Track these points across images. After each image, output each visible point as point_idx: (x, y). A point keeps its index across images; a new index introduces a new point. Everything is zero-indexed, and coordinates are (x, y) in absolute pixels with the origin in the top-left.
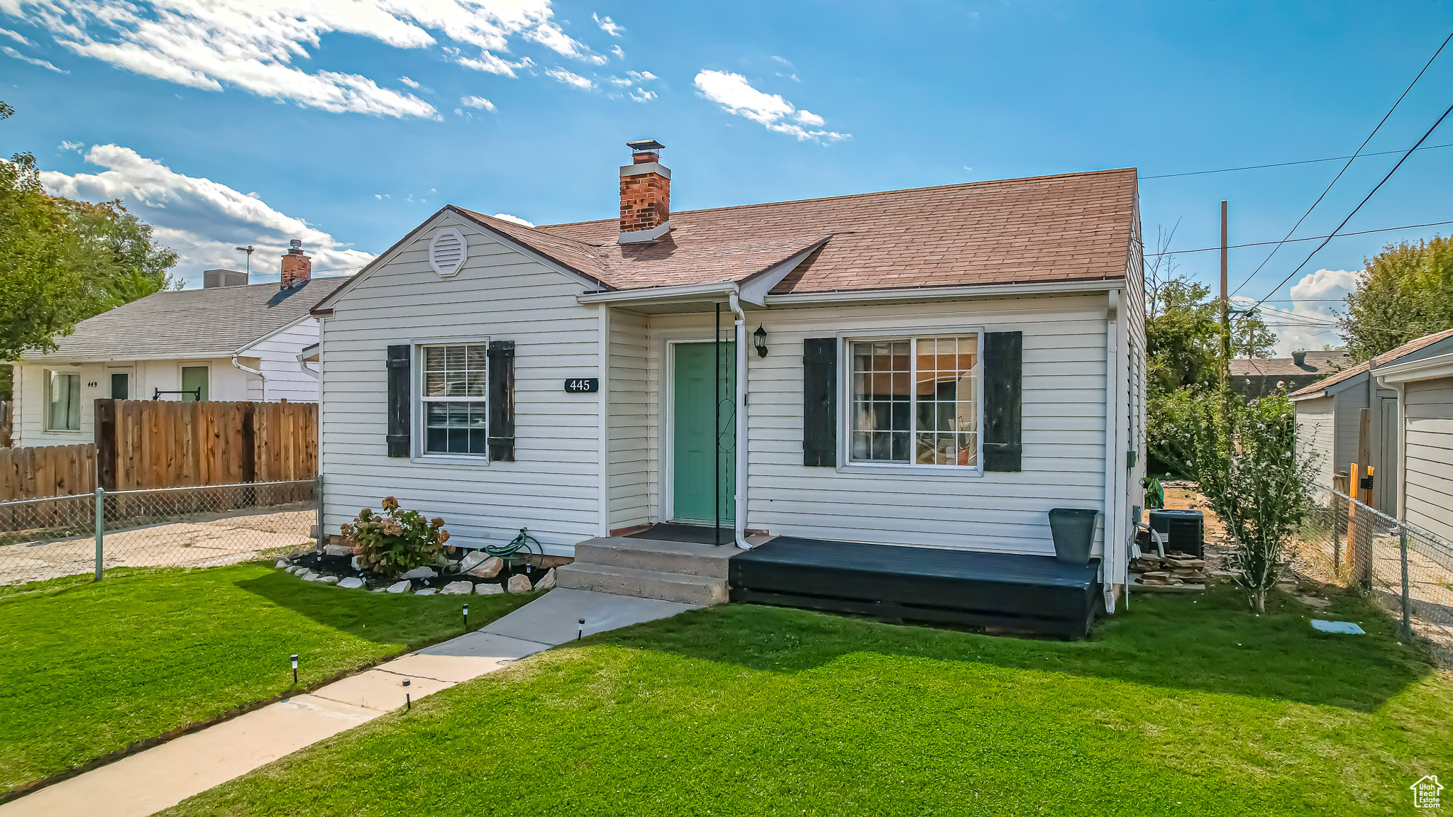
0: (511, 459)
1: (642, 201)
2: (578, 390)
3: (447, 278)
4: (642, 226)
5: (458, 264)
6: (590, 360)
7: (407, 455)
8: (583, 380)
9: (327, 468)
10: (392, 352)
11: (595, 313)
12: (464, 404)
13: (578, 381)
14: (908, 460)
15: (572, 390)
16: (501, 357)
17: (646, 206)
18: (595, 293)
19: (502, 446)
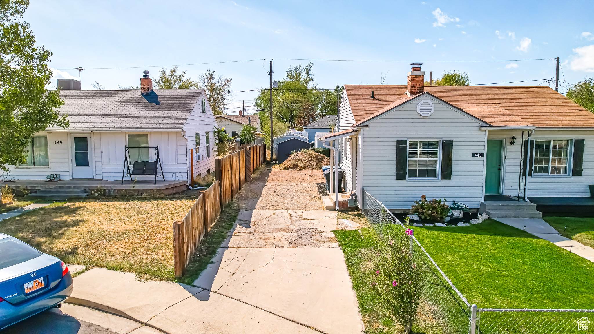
0: (451, 179)
1: (419, 84)
2: (477, 157)
3: (424, 118)
5: (431, 113)
6: (483, 147)
7: (405, 178)
8: (479, 153)
9: (365, 185)
10: (399, 142)
11: (484, 133)
12: (426, 161)
13: (477, 154)
14: (547, 173)
15: (475, 157)
16: (448, 146)
17: (421, 86)
18: (486, 126)
19: (447, 175)
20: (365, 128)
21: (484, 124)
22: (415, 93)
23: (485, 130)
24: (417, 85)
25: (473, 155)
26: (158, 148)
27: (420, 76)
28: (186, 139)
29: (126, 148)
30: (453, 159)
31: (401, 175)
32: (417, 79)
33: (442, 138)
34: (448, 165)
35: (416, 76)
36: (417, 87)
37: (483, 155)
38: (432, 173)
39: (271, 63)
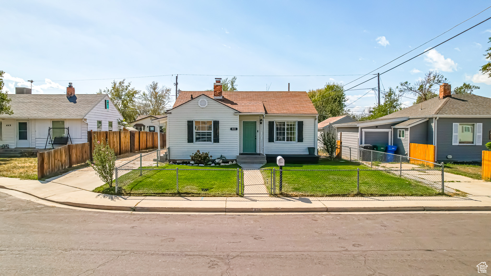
0: (219, 142)
1: (219, 90)
2: (233, 130)
3: (202, 108)
4: (219, 96)
5: (206, 106)
6: (236, 125)
7: (193, 142)
8: (234, 128)
9: (170, 146)
10: (189, 122)
11: (236, 116)
12: (205, 132)
13: (233, 128)
14: (285, 141)
15: (232, 130)
16: (216, 124)
17: (220, 92)
18: (237, 113)
19: (217, 140)
20: (170, 114)
21: (236, 112)
22: (216, 95)
23: (237, 115)
24: (217, 91)
25: (231, 129)
26: (68, 128)
27: (220, 85)
28: (87, 124)
29: (49, 128)
30: (220, 131)
31: (190, 140)
32: (218, 87)
33: (213, 119)
34: (217, 134)
35: (217, 86)
36: (217, 92)
37: (237, 129)
38: (209, 140)
39: (177, 77)
